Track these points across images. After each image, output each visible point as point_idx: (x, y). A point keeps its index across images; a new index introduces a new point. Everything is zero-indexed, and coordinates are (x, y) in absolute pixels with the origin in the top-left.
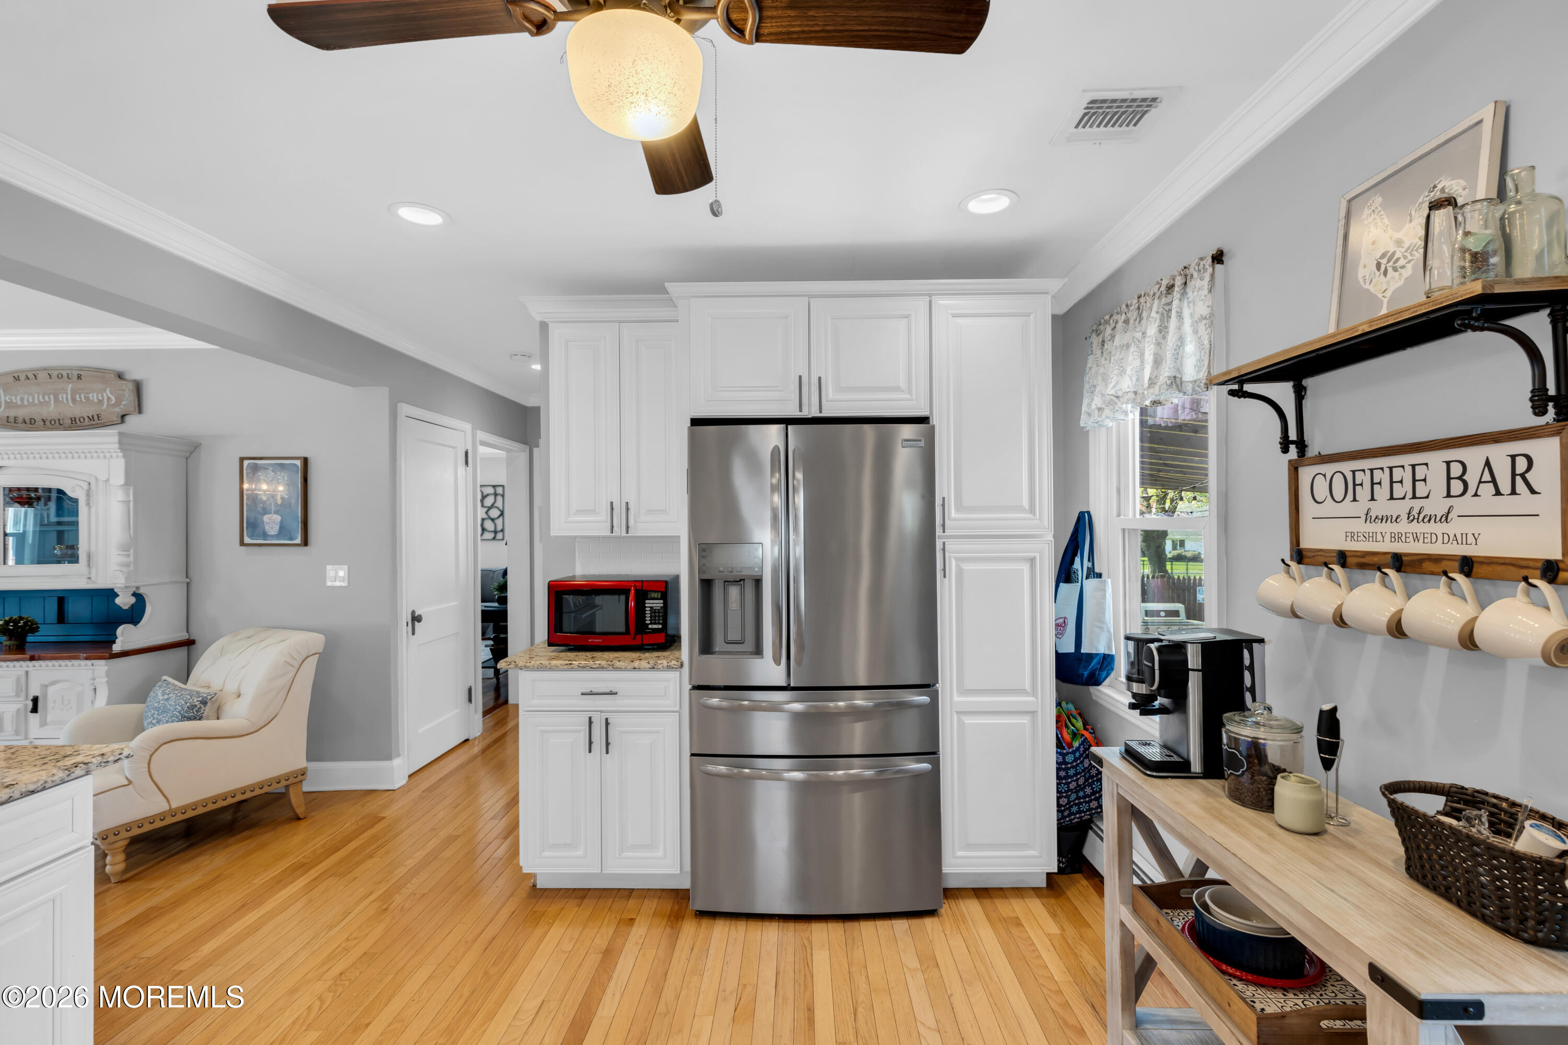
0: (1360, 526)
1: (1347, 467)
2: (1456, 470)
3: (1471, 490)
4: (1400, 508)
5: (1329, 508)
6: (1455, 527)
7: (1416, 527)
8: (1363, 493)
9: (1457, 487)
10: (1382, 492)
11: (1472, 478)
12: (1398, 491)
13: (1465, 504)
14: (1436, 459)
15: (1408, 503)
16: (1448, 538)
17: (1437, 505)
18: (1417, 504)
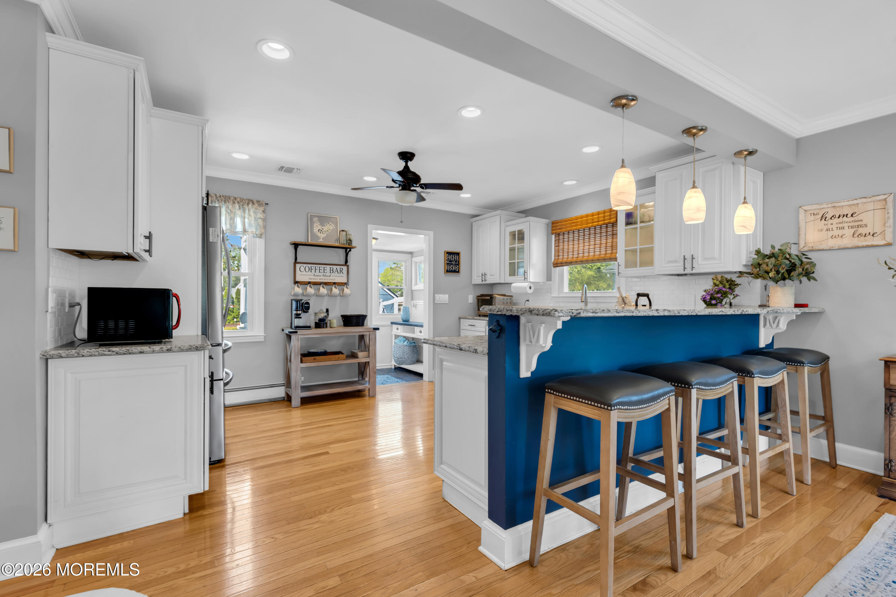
0: (312, 277)
1: (310, 266)
2: (332, 269)
3: (334, 272)
4: (321, 274)
5: (304, 273)
6: (331, 278)
7: (324, 277)
8: (313, 271)
9: (332, 271)
10: (317, 271)
11: (334, 270)
12: (321, 271)
13: (333, 274)
14: (328, 267)
15: (323, 273)
16: (330, 279)
17: (328, 274)
18: (324, 274)
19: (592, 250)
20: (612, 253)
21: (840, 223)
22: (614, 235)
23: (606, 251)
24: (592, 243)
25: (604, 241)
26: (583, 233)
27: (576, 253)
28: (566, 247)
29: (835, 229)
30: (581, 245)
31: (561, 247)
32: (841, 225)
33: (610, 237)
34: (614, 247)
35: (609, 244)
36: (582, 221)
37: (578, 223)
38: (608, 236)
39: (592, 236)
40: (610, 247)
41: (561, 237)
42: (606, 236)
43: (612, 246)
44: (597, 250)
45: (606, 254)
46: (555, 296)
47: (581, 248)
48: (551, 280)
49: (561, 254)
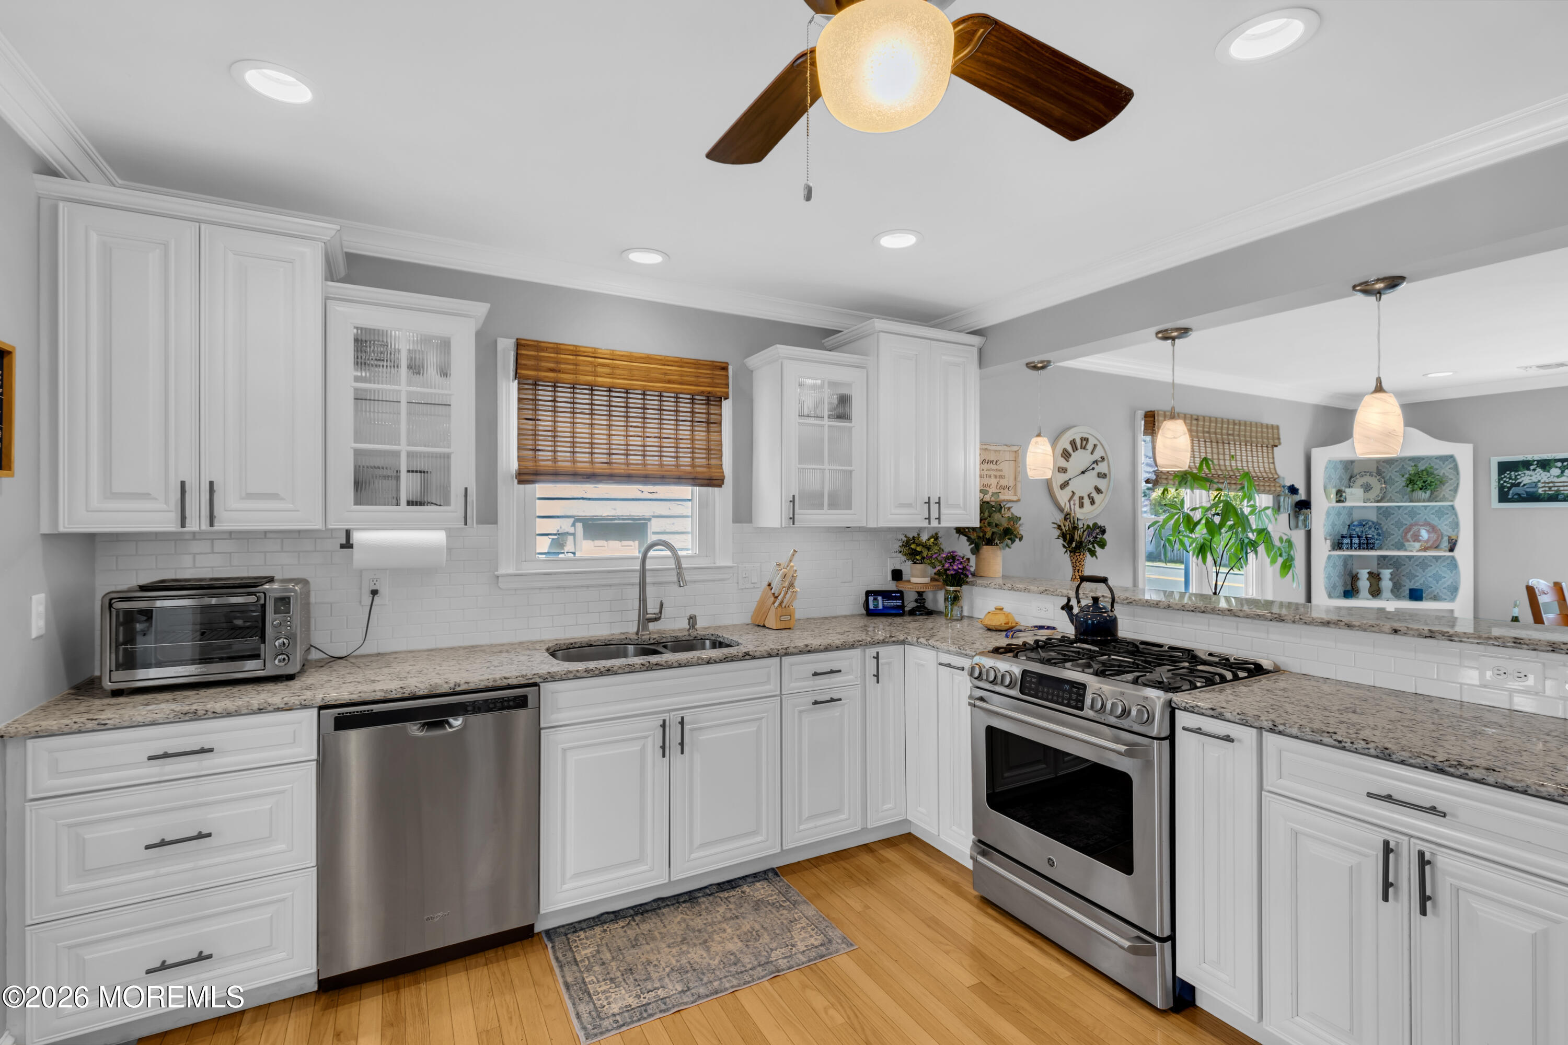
19: (653, 451)
20: (709, 466)
21: (989, 470)
22: (713, 423)
23: (693, 458)
24: (652, 431)
25: (685, 434)
26: (623, 400)
27: (601, 450)
28: (564, 427)
29: (985, 476)
30: (618, 431)
31: (545, 423)
32: (989, 473)
33: (700, 428)
34: (714, 451)
35: (700, 444)
36: (631, 369)
37: (618, 371)
38: (696, 424)
39: (652, 414)
40: (704, 451)
41: (545, 394)
42: (692, 421)
43: (708, 450)
44: (669, 451)
45: (693, 466)
46: (511, 571)
47: (618, 440)
48: (494, 522)
49: (545, 444)
